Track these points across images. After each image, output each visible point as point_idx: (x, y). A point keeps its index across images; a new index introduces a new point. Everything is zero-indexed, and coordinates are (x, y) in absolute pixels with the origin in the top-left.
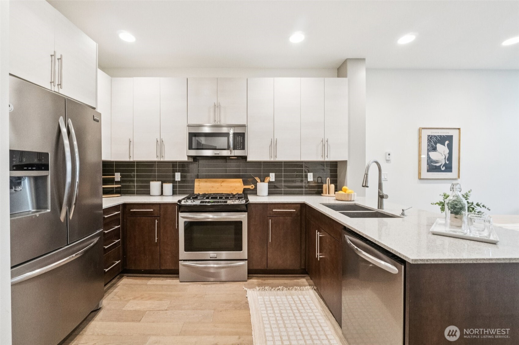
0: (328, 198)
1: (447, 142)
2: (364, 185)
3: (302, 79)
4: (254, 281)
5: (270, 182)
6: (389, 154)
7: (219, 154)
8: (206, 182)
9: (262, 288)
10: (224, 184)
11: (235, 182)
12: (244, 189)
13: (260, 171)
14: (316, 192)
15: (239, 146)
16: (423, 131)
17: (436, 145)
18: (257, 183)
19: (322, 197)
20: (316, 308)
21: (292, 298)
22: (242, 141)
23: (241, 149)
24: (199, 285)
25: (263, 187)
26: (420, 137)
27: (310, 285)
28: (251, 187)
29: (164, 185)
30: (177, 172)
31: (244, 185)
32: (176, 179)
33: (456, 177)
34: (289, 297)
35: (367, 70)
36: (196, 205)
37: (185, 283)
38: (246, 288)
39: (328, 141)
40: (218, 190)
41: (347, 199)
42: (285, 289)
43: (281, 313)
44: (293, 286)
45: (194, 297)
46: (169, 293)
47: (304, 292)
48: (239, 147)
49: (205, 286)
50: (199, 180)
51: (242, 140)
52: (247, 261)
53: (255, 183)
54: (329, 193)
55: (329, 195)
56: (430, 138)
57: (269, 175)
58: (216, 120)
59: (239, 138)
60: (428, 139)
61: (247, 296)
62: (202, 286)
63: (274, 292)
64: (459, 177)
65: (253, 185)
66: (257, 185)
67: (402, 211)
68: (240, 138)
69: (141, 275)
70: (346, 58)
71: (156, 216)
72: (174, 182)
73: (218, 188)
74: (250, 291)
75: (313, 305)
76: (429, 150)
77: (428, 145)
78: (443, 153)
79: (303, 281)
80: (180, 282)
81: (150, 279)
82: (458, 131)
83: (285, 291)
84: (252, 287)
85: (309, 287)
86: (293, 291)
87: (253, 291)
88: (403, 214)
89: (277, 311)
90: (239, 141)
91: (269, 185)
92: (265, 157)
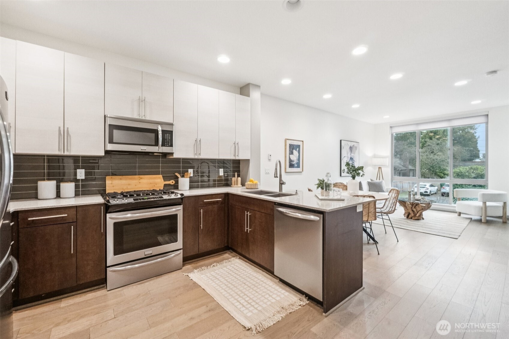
0: (236, 188)
1: (298, 149)
2: (276, 176)
3: (220, 91)
4: (188, 267)
5: (190, 177)
6: (270, 156)
7: (146, 150)
8: (121, 179)
9: (199, 269)
10: (141, 181)
11: (155, 178)
12: (164, 184)
13: (179, 167)
14: (224, 184)
15: (167, 143)
16: (287, 141)
17: (293, 150)
18: (179, 178)
19: (231, 188)
20: (246, 269)
21: (227, 268)
22: (170, 139)
23: (169, 146)
24: (134, 287)
25: (184, 183)
26: (286, 145)
27: (234, 257)
28: (172, 182)
29: (63, 185)
30: (79, 169)
31: (164, 181)
32: (78, 178)
33: (301, 171)
34: (225, 268)
35: (262, 94)
36: (131, 203)
37: (115, 290)
38: (186, 273)
39: (239, 144)
40: (136, 187)
41: (254, 187)
42: (218, 264)
43: (226, 280)
44: (222, 260)
45: (137, 297)
46: (103, 304)
47: (233, 262)
48: (166, 145)
49: (142, 285)
50: (112, 178)
51: (170, 137)
52: (182, 250)
53: (176, 178)
54: (237, 185)
55: (237, 186)
56: (291, 146)
57: (188, 170)
58: (141, 114)
59: (167, 135)
60: (289, 147)
61: (191, 278)
62: (138, 286)
63: (211, 268)
64: (303, 171)
65: (173, 181)
66: (178, 181)
67: (296, 191)
68: (169, 135)
69: (42, 301)
70: (248, 82)
71: (71, 221)
72: (76, 180)
73: (136, 185)
74: (192, 274)
75: (244, 267)
76: (290, 154)
77: (289, 150)
78: (296, 156)
79: (226, 255)
80: (108, 291)
81: (61, 301)
82: (302, 142)
83: (219, 266)
84: (191, 271)
85: (233, 258)
86: (225, 264)
87: (194, 274)
88: (296, 193)
89: (223, 280)
90: (167, 138)
91: (190, 180)
92: (189, 155)
